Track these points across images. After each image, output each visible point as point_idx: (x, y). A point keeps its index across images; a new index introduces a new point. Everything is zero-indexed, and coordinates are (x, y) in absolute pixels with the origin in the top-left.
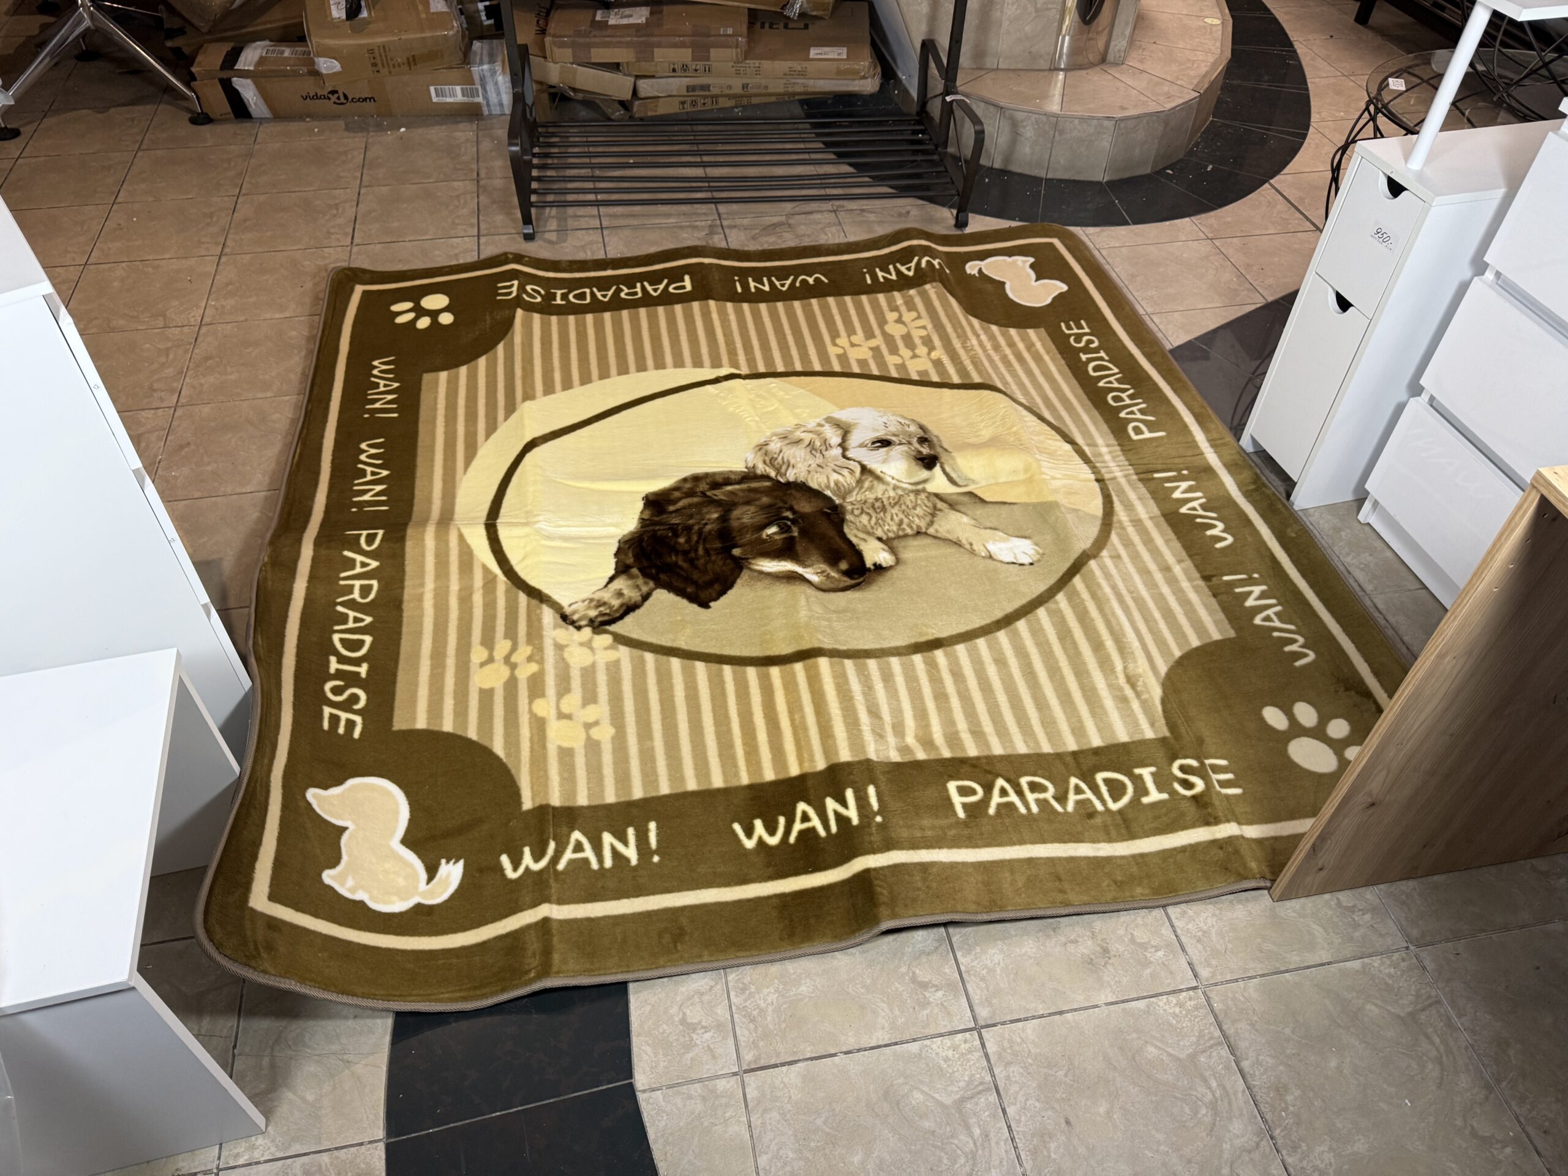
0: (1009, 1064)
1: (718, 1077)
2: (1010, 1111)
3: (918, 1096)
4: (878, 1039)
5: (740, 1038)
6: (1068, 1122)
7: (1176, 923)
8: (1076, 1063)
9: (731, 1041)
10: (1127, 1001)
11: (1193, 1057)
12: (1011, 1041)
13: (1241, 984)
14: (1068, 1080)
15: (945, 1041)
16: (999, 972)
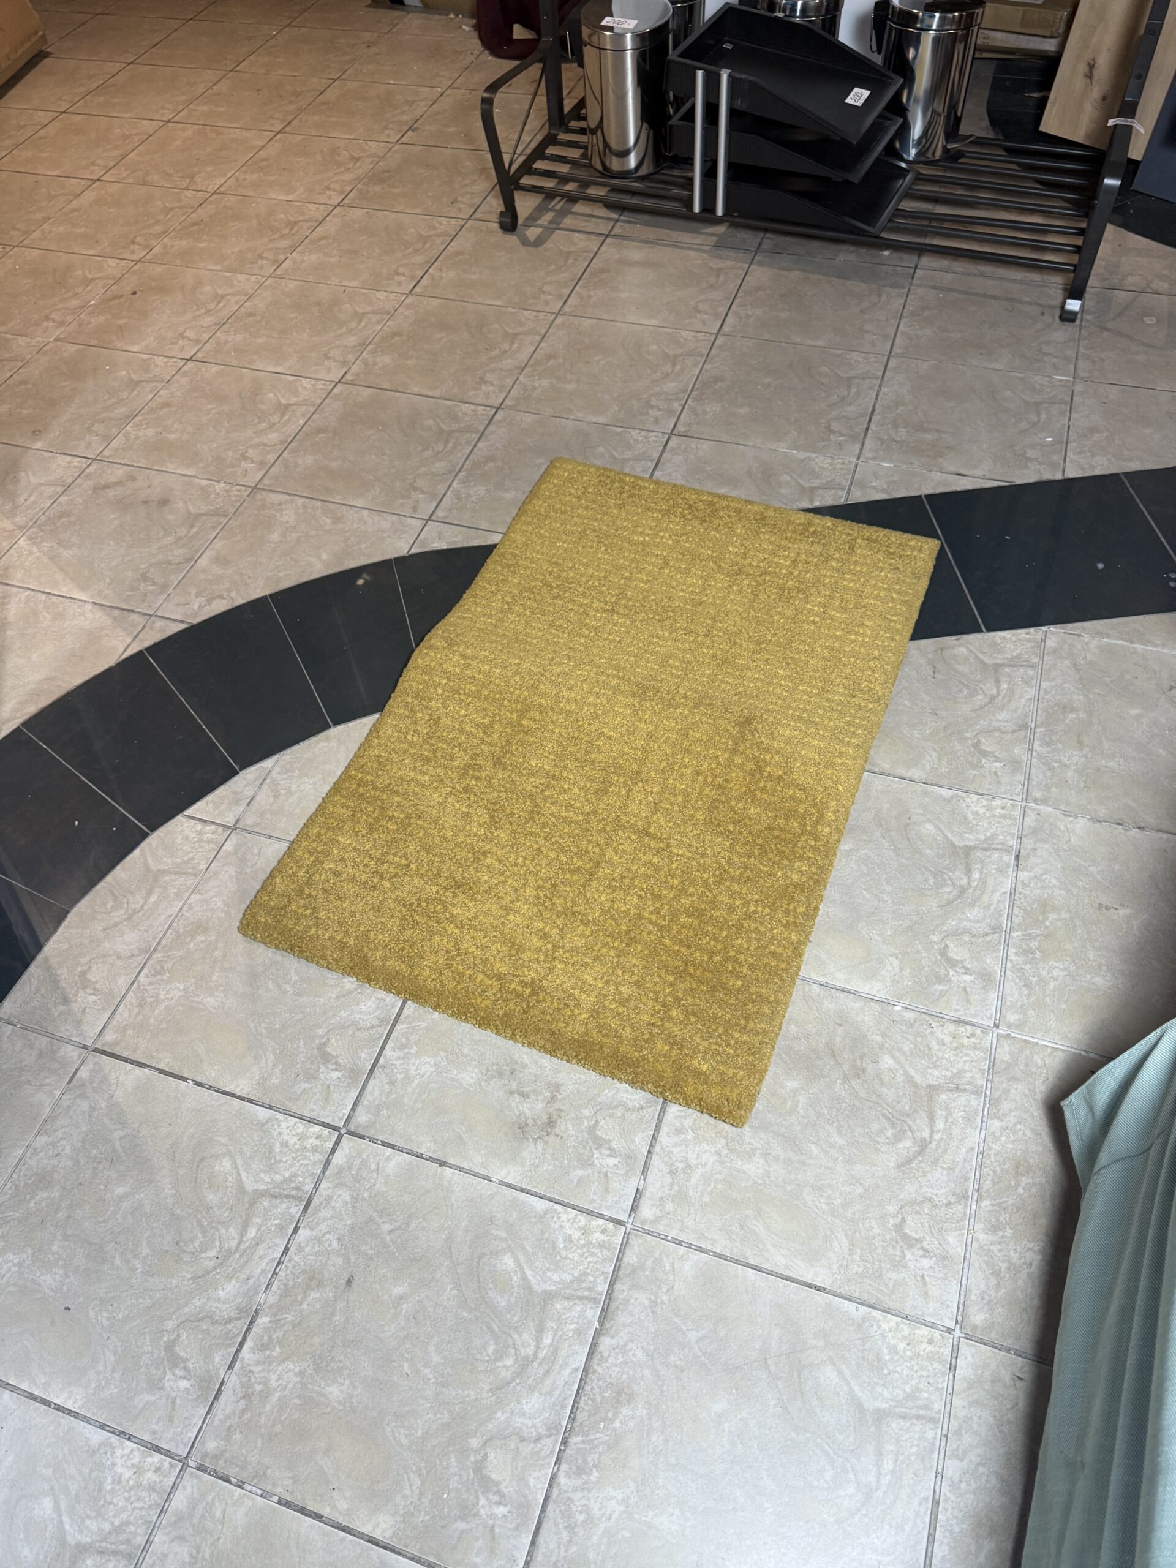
0: (341, 1185)
1: (68, 1041)
2: (302, 1233)
3: (227, 1163)
4: (237, 1086)
5: (117, 1016)
6: (349, 1282)
7: (663, 1138)
8: (413, 1225)
9: (106, 1016)
10: (528, 1192)
11: (549, 1297)
12: (364, 1163)
13: (683, 1250)
14: (388, 1238)
15: (299, 1125)
16: (415, 1085)
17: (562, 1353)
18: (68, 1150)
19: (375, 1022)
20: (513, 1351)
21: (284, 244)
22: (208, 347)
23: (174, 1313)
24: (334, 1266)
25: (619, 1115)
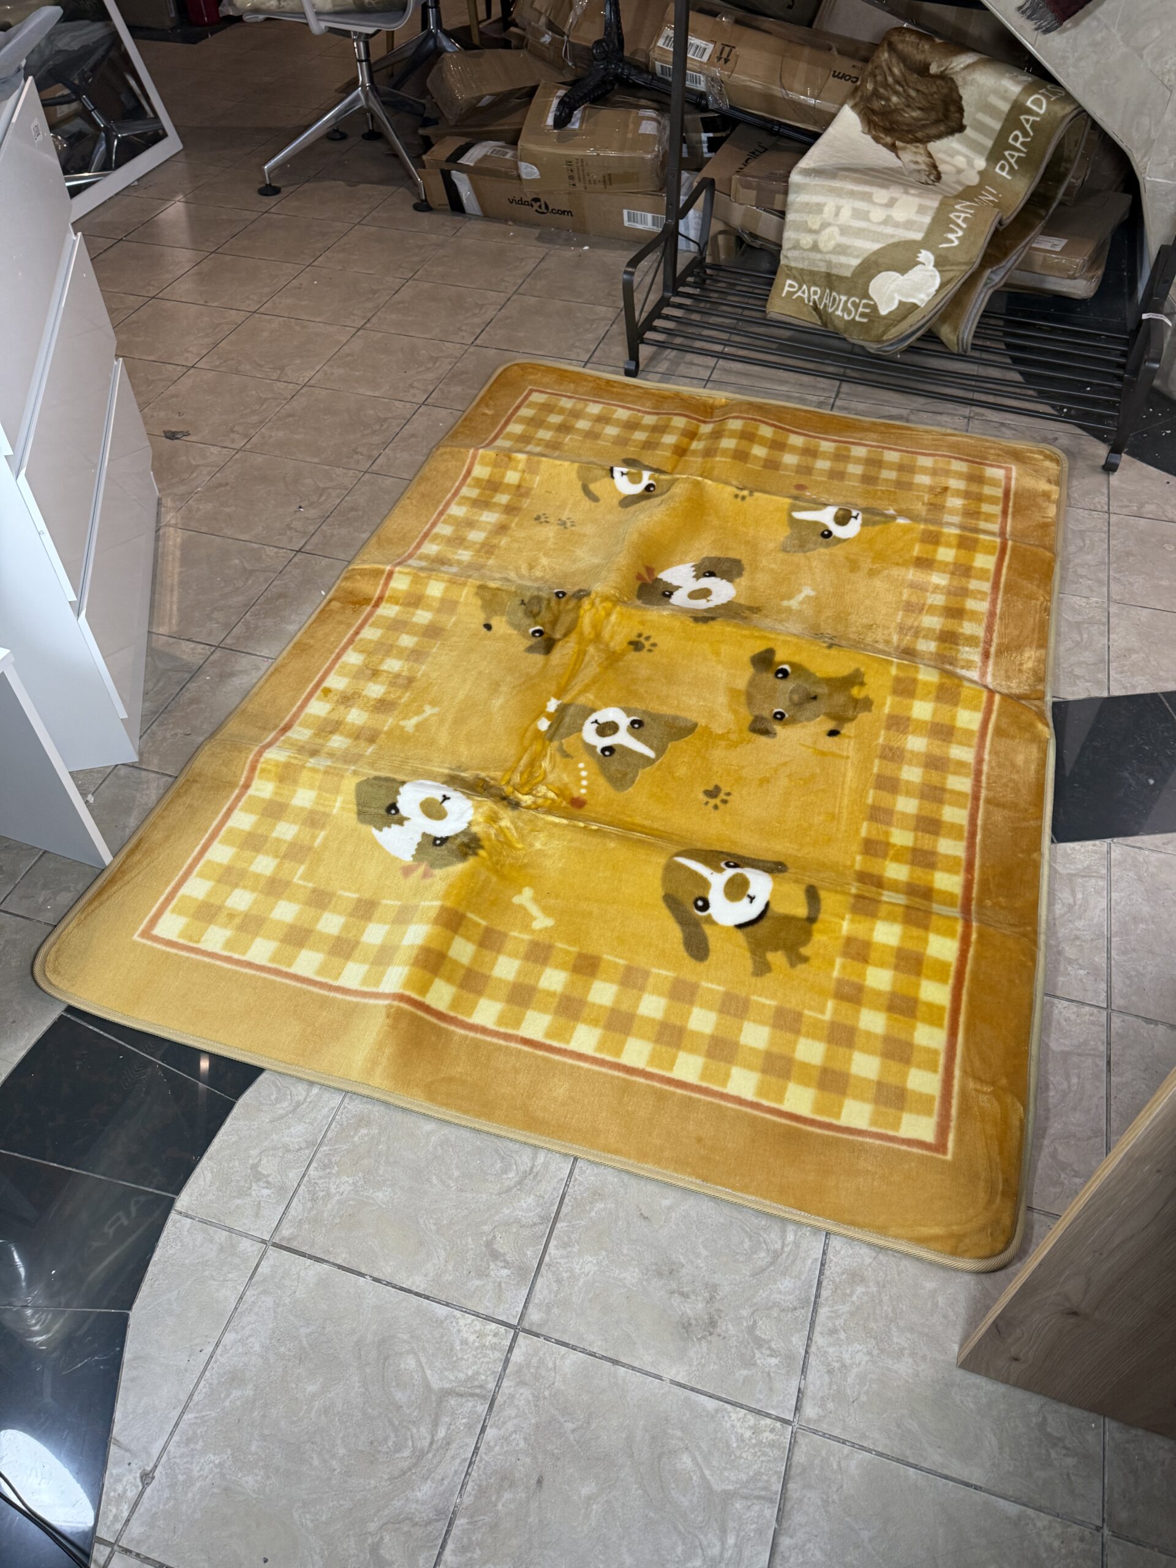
0: (522, 1383)
1: (246, 1236)
2: (490, 1433)
3: (410, 1363)
4: (413, 1283)
5: (292, 1212)
6: (540, 1482)
7: (818, 1338)
8: (593, 1426)
9: (282, 1209)
10: (698, 1391)
11: (728, 1497)
12: (542, 1362)
13: (847, 1449)
14: (572, 1437)
15: (476, 1322)
16: (580, 1284)
17: (747, 1553)
18: (257, 1348)
19: (536, 1220)
20: (700, 1551)
21: (376, 439)
22: (315, 539)
23: (375, 1514)
24: (523, 1465)
25: (775, 1315)
